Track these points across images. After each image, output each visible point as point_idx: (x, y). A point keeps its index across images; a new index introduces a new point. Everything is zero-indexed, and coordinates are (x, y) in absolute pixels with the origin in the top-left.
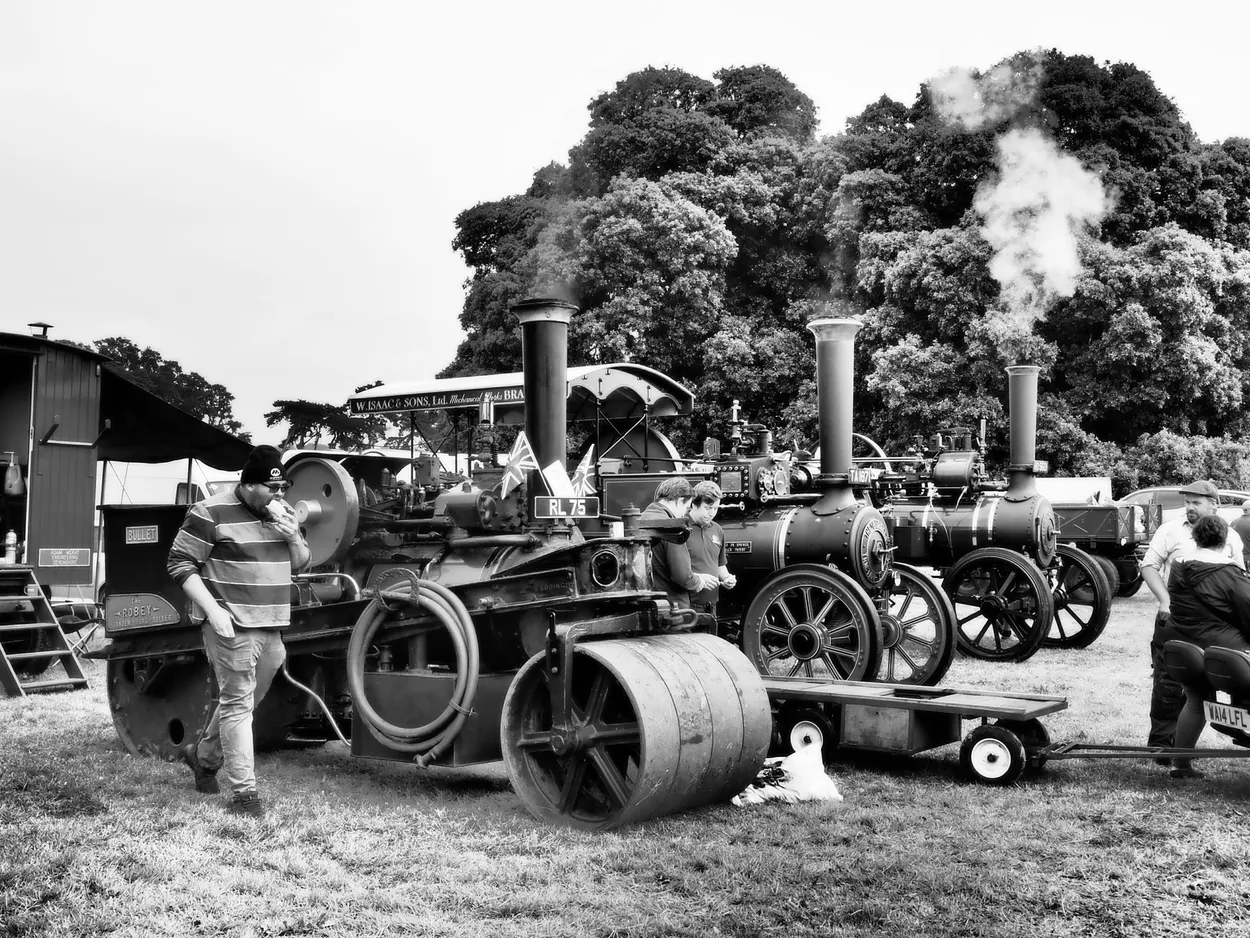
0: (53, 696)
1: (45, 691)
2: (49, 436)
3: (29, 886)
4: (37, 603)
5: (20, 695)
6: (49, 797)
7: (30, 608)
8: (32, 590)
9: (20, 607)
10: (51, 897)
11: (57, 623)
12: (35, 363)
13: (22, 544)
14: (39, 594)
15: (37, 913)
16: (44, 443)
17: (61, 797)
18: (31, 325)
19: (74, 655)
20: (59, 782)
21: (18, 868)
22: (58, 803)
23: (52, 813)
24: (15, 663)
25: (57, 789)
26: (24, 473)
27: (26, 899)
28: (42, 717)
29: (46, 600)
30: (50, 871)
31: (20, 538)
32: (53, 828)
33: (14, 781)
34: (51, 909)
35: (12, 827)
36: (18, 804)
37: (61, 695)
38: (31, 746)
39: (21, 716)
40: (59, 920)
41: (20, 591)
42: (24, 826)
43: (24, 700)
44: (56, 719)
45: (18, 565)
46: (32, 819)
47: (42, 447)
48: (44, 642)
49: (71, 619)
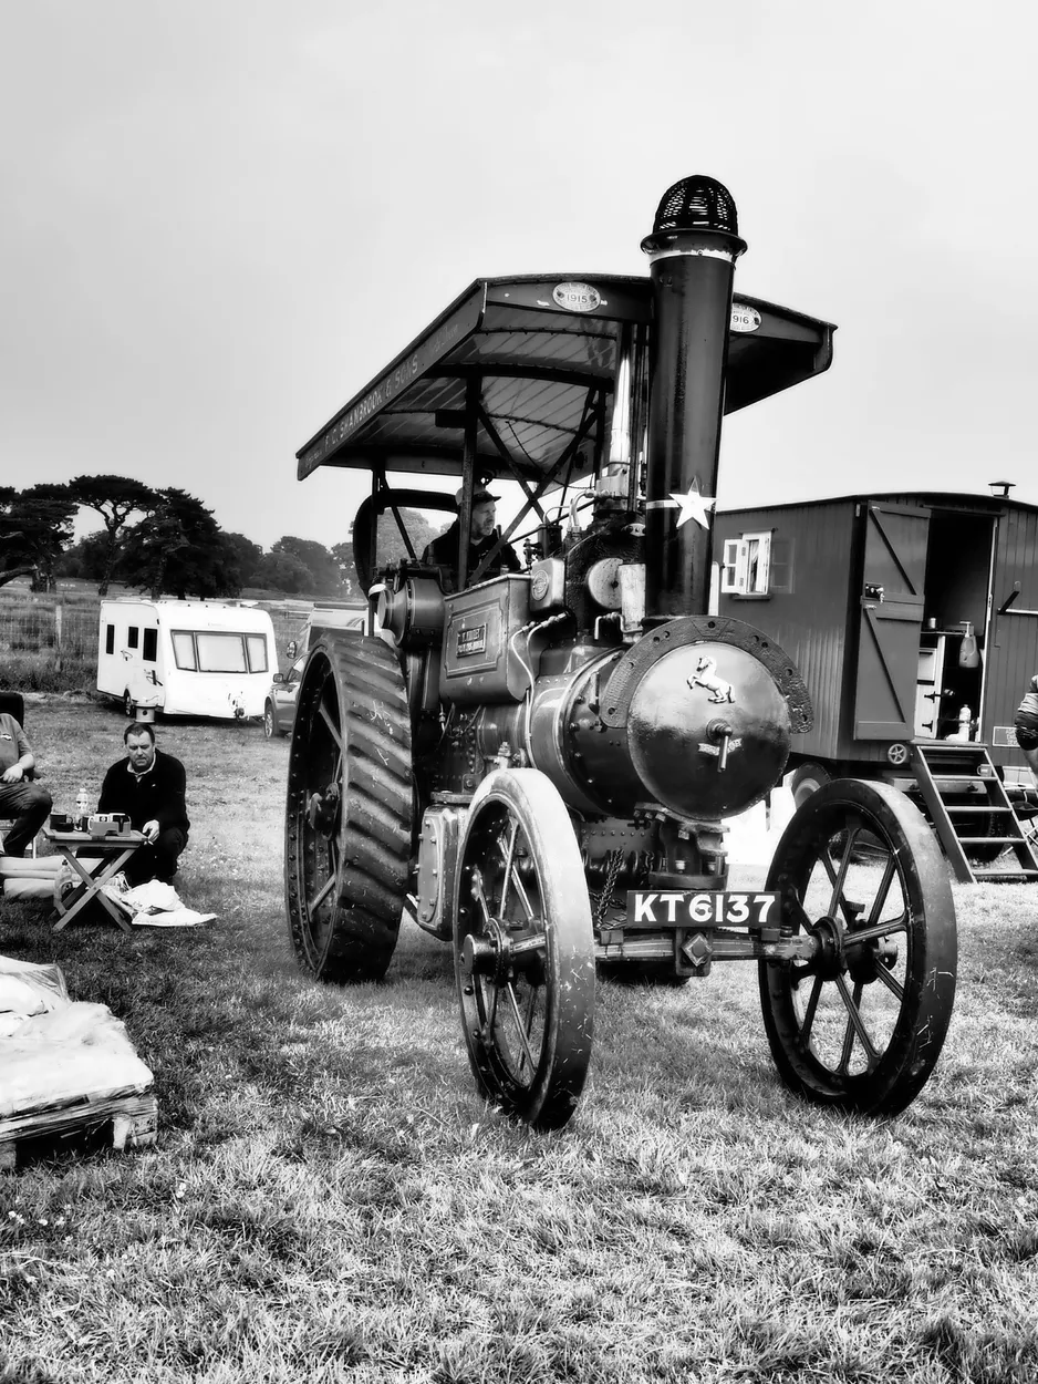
0: (1005, 886)
1: (997, 880)
2: (1008, 604)
3: (992, 1085)
4: (991, 785)
5: (971, 881)
6: (1008, 994)
7: (982, 789)
8: (986, 771)
9: (972, 788)
10: (1017, 1101)
11: (1011, 808)
12: (995, 526)
13: (975, 721)
14: (993, 775)
15: (1005, 1116)
16: (1002, 612)
17: (1020, 995)
18: (992, 485)
19: (1028, 844)
20: (1018, 979)
21: (981, 1064)
22: (1018, 1001)
23: (1011, 1011)
24: (966, 847)
25: (1016, 987)
26: (980, 645)
27: (991, 1098)
28: (996, 907)
29: (999, 782)
30: (1013, 1072)
31: (975, 715)
32: (1014, 1027)
33: (970, 972)
34: (1018, 1113)
35: (972, 1020)
36: (976, 996)
37: (1013, 886)
38: (986, 936)
39: (973, 904)
40: (1027, 1126)
41: (973, 771)
42: (983, 1020)
43: (975, 888)
44: (1010, 912)
45: (972, 743)
46: (991, 1014)
47: (1000, 617)
48: (995, 827)
49: (1024, 805)
